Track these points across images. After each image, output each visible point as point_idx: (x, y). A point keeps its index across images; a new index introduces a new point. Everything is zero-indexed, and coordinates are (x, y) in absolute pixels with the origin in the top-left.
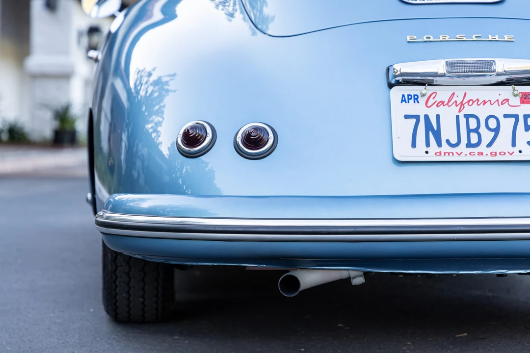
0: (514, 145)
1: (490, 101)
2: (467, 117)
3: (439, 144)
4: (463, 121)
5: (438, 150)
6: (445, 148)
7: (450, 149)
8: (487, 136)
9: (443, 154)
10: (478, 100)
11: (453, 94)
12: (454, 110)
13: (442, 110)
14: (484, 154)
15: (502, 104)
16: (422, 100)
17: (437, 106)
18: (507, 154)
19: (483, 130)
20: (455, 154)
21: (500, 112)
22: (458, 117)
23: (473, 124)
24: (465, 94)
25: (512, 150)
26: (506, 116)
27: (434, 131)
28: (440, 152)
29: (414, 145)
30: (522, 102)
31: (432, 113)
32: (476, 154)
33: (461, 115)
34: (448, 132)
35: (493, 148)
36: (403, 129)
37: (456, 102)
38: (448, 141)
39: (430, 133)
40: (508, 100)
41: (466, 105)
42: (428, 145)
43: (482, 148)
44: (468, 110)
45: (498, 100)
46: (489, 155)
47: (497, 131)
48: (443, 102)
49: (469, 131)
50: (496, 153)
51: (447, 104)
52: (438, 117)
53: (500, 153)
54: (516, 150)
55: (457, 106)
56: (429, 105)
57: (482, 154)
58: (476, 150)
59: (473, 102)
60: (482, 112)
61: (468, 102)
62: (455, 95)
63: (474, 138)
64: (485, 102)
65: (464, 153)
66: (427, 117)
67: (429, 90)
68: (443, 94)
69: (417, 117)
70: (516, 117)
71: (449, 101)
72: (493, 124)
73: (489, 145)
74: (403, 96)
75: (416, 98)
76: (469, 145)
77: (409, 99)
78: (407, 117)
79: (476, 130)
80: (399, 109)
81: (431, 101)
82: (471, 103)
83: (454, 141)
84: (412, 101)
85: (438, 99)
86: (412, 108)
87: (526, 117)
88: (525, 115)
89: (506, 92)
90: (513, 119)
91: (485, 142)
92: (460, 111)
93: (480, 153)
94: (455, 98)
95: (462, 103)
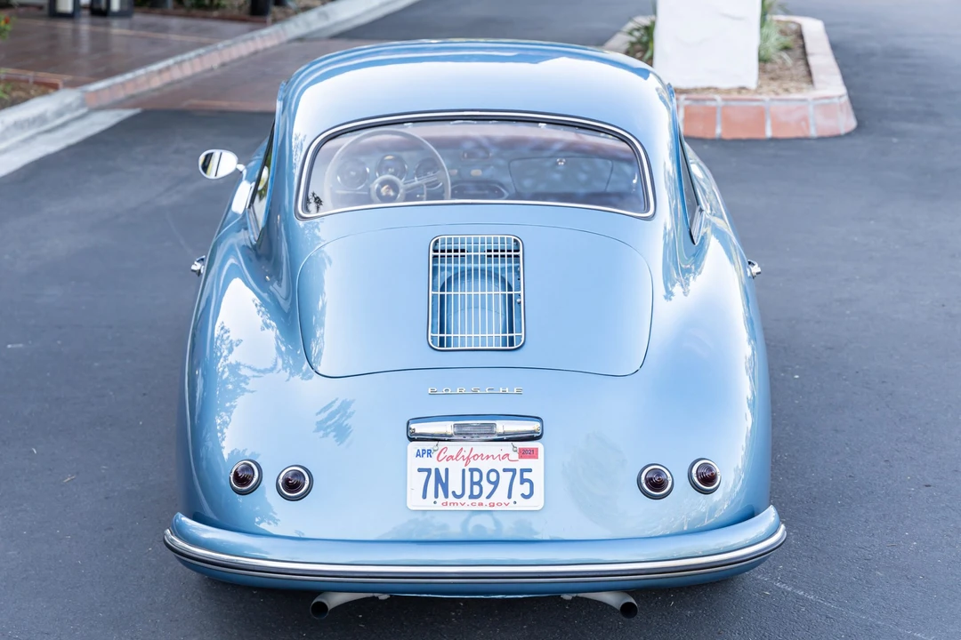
0: (509, 497)
1: (493, 456)
2: (472, 470)
3: (446, 496)
4: (468, 474)
5: (445, 500)
6: (451, 498)
7: (455, 500)
8: (487, 488)
9: (449, 504)
10: (482, 455)
12: (461, 464)
13: (450, 464)
14: (484, 505)
15: (503, 458)
16: (435, 455)
17: (447, 460)
18: (503, 504)
19: (484, 483)
20: (459, 504)
21: (499, 466)
22: (464, 470)
23: (476, 477)
24: (473, 448)
25: (507, 501)
26: (505, 470)
27: (442, 483)
28: (447, 503)
29: (424, 496)
30: (521, 457)
31: (442, 467)
32: (477, 504)
33: (467, 469)
34: (455, 485)
35: (491, 500)
36: (416, 481)
37: (463, 456)
38: (454, 493)
39: (439, 486)
40: (508, 455)
41: (472, 460)
42: (436, 496)
43: (483, 499)
44: (473, 464)
45: (499, 455)
46: (489, 505)
47: (496, 484)
48: (452, 457)
49: (473, 483)
50: (494, 504)
51: (456, 458)
52: (447, 470)
53: (497, 504)
54: (511, 501)
55: (463, 460)
56: (440, 458)
57: (482, 504)
58: (477, 501)
59: (478, 457)
60: (485, 466)
61: (474, 456)
62: (463, 450)
63: (476, 490)
64: (488, 457)
65: (467, 504)
66: (437, 470)
67: (442, 446)
68: (452, 448)
69: (429, 471)
70: (514, 471)
71: (457, 456)
72: (493, 477)
73: (488, 497)
74: (419, 451)
75: (429, 453)
76: (472, 496)
77: (423, 454)
78: (420, 470)
79: (479, 483)
80: (414, 463)
81: (443, 455)
82: (476, 457)
83: (459, 492)
84: (425, 456)
85: (448, 454)
86: (425, 462)
87: (523, 471)
88: (521, 470)
89: (507, 447)
90: (511, 473)
91: (486, 493)
92: (466, 465)
93: (481, 504)
94: (463, 453)
95: (468, 458)
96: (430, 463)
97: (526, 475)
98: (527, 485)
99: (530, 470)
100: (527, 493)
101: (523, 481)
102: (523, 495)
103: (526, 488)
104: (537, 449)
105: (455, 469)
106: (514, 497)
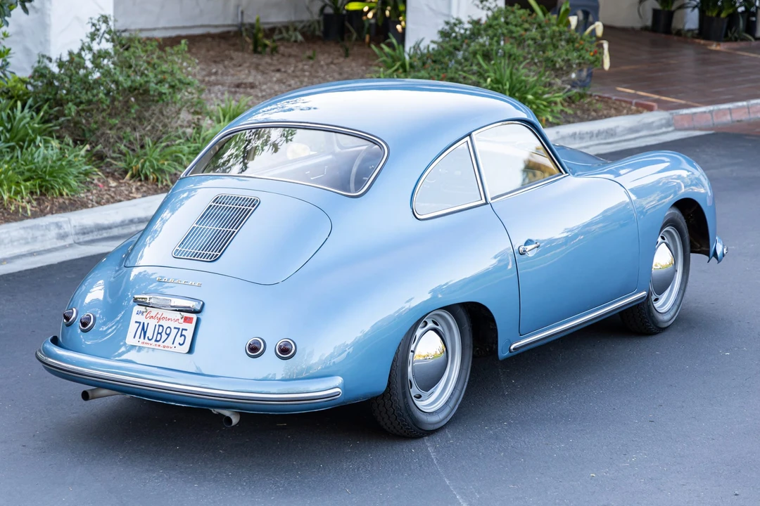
0: (173, 343)
1: (172, 319)
2: (159, 326)
3: (144, 338)
4: (157, 327)
5: (143, 341)
6: (146, 340)
7: (148, 341)
8: (164, 336)
9: (144, 344)
10: (167, 317)
11: (158, 313)
12: (156, 321)
15: (175, 321)
16: (145, 314)
17: (150, 318)
18: (169, 348)
19: (163, 334)
20: (149, 344)
21: (172, 325)
22: (156, 325)
23: (161, 330)
24: (163, 313)
25: (172, 345)
26: (175, 328)
27: (144, 331)
29: (134, 337)
30: (184, 322)
31: (146, 322)
32: (157, 346)
34: (149, 334)
35: (165, 344)
36: (133, 328)
37: (158, 317)
38: (148, 337)
40: (178, 319)
42: (140, 338)
43: (160, 343)
44: (161, 322)
45: (174, 319)
46: (162, 347)
47: (168, 335)
48: (152, 317)
49: (158, 333)
50: (165, 346)
52: (148, 324)
53: (167, 347)
55: (157, 319)
56: (147, 317)
58: (158, 344)
60: (165, 324)
61: (162, 318)
63: (159, 337)
64: (169, 319)
65: (153, 344)
66: (144, 323)
67: (149, 310)
68: (154, 312)
69: (140, 323)
70: (179, 329)
71: (155, 317)
72: (168, 332)
73: (163, 342)
74: (138, 311)
75: (143, 313)
76: (156, 341)
77: (140, 313)
78: (136, 322)
79: (161, 334)
80: (135, 317)
81: (148, 315)
82: (164, 319)
83: (150, 338)
85: (151, 315)
87: (183, 329)
89: (178, 315)
90: (177, 330)
91: (162, 340)
92: (158, 322)
93: (159, 346)
94: (158, 315)
95: (160, 319)
96: (142, 319)
97: (184, 333)
99: (186, 330)
100: (181, 343)
101: (181, 335)
102: (179, 344)
103: (182, 340)
104: (193, 319)
105: (152, 323)
106: (175, 345)
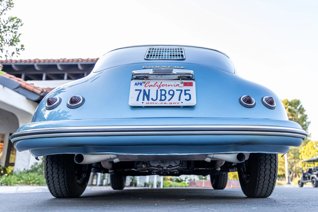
0: (179, 100)
1: (171, 85)
2: (161, 90)
3: (148, 100)
4: (159, 92)
5: (148, 102)
6: (151, 101)
7: (153, 102)
8: (168, 97)
9: (149, 103)
10: (166, 85)
11: (157, 82)
12: (156, 88)
13: (151, 88)
14: (167, 103)
15: (176, 86)
16: (144, 85)
17: (149, 87)
18: (176, 103)
19: (167, 95)
20: (154, 103)
21: (174, 89)
22: (157, 90)
23: (163, 93)
24: (161, 82)
25: (178, 102)
26: (177, 90)
27: (147, 95)
28: (148, 103)
29: (138, 100)
30: (184, 85)
31: (147, 89)
32: (163, 103)
33: (159, 90)
34: (153, 95)
35: (170, 101)
36: (133, 94)
37: (157, 85)
38: (152, 99)
39: (145, 96)
40: (178, 85)
41: (161, 86)
42: (143, 100)
43: (166, 101)
44: (162, 88)
45: (174, 85)
46: (169, 104)
47: (173, 95)
48: (152, 85)
49: (161, 95)
50: (172, 103)
51: (154, 86)
52: (149, 90)
53: (173, 103)
54: (180, 102)
55: (157, 86)
57: (166, 103)
58: (164, 102)
59: (164, 85)
60: (167, 89)
61: (162, 85)
62: (157, 83)
63: (163, 98)
64: (169, 85)
65: (158, 103)
66: (144, 90)
67: (147, 81)
68: (152, 83)
69: (141, 91)
70: (181, 91)
71: (154, 85)
72: (171, 93)
73: (169, 100)
74: (136, 83)
75: (141, 84)
76: (161, 100)
77: (138, 84)
78: (136, 90)
79: (164, 95)
80: (134, 87)
81: (147, 85)
82: (163, 85)
83: (155, 98)
84: (139, 85)
85: (150, 84)
86: (139, 87)
87: (185, 91)
88: (185, 90)
89: (178, 82)
90: (180, 91)
92: (158, 88)
94: (157, 84)
95: (160, 86)
96: (141, 87)
97: (187, 92)
98: (188, 96)
99: (189, 90)
101: (186, 94)
102: (186, 100)
103: (187, 97)
104: (192, 83)
105: (153, 90)
106: (181, 100)
